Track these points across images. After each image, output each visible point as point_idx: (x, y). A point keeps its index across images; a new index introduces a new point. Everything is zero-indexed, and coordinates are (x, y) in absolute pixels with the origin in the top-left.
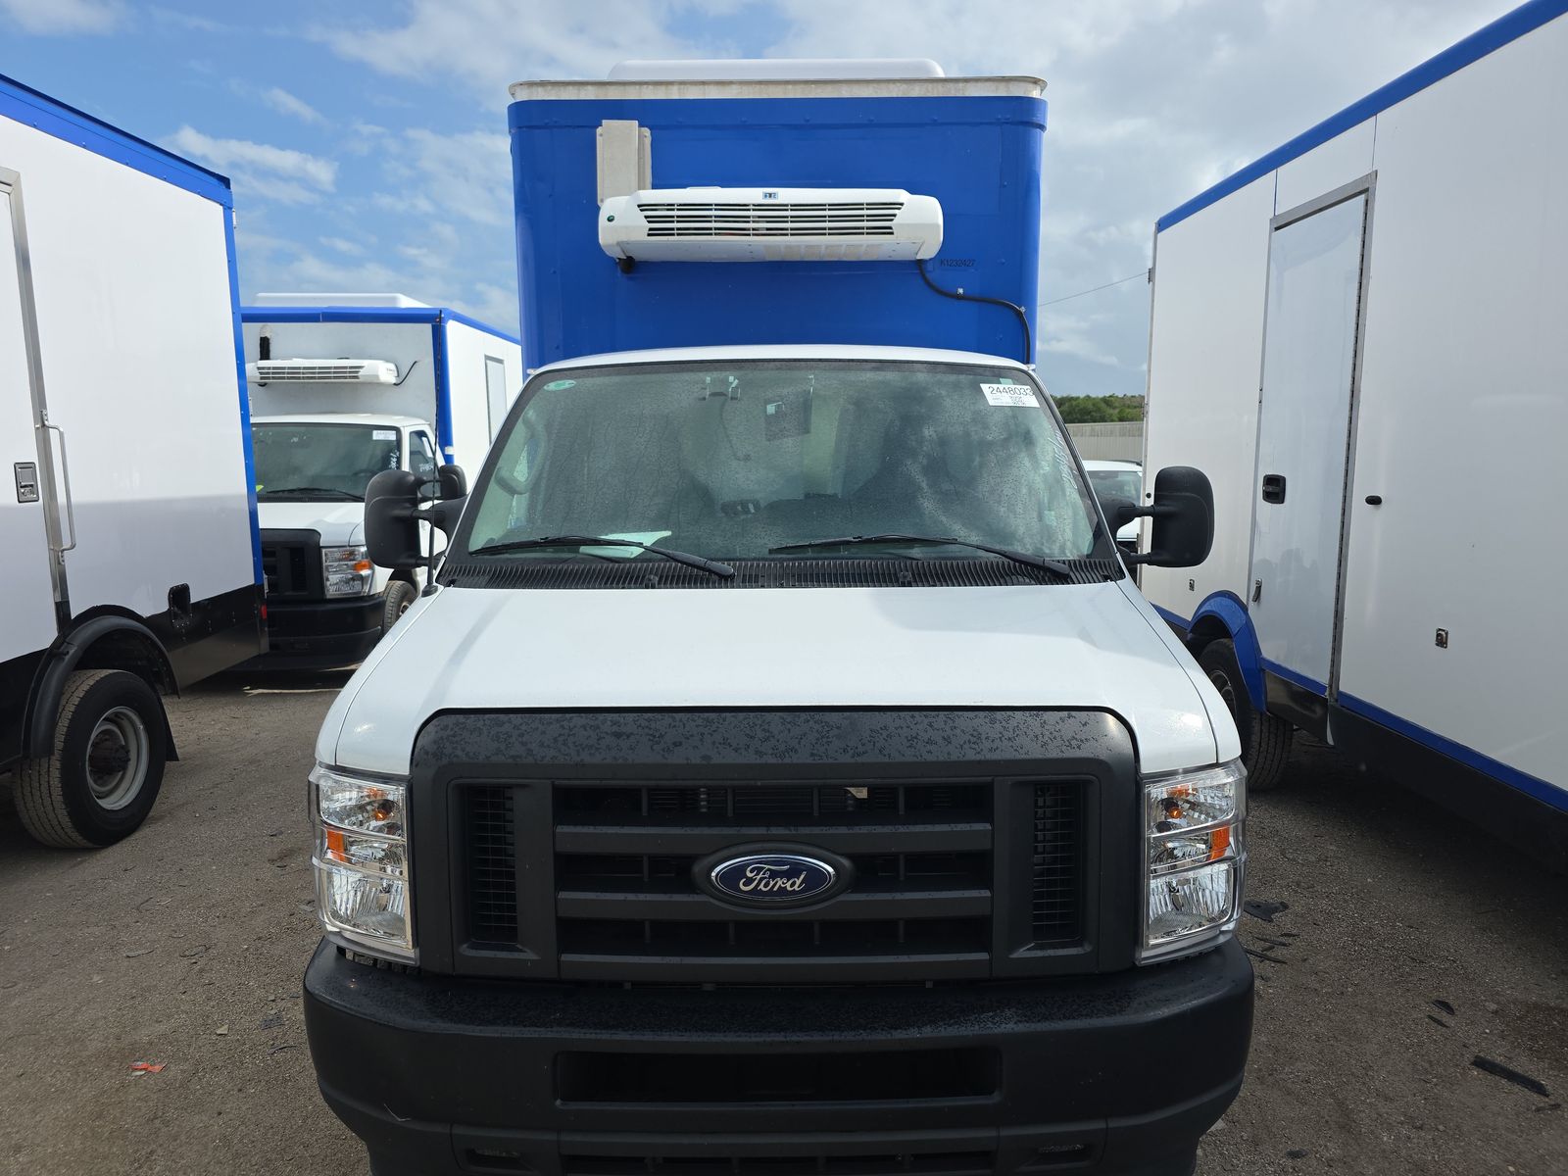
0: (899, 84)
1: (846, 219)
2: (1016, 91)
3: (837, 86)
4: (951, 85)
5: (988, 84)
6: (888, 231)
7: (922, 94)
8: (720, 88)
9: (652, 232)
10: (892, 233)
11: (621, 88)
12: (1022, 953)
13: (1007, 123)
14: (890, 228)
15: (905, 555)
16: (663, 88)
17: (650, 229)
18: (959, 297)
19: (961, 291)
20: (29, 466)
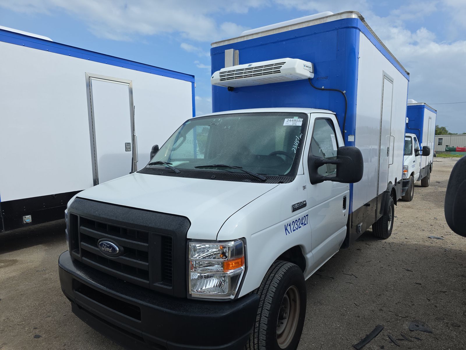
0: (305, 23)
1: (268, 70)
2: (344, 17)
3: (287, 28)
4: (322, 20)
5: (334, 17)
6: (279, 72)
7: (313, 25)
8: (256, 35)
9: (222, 80)
10: (280, 72)
11: (233, 40)
12: (156, 284)
13: (339, 29)
14: (280, 71)
15: (230, 171)
16: (243, 38)
17: (221, 79)
18: (323, 90)
19: (323, 87)
20: (130, 143)
